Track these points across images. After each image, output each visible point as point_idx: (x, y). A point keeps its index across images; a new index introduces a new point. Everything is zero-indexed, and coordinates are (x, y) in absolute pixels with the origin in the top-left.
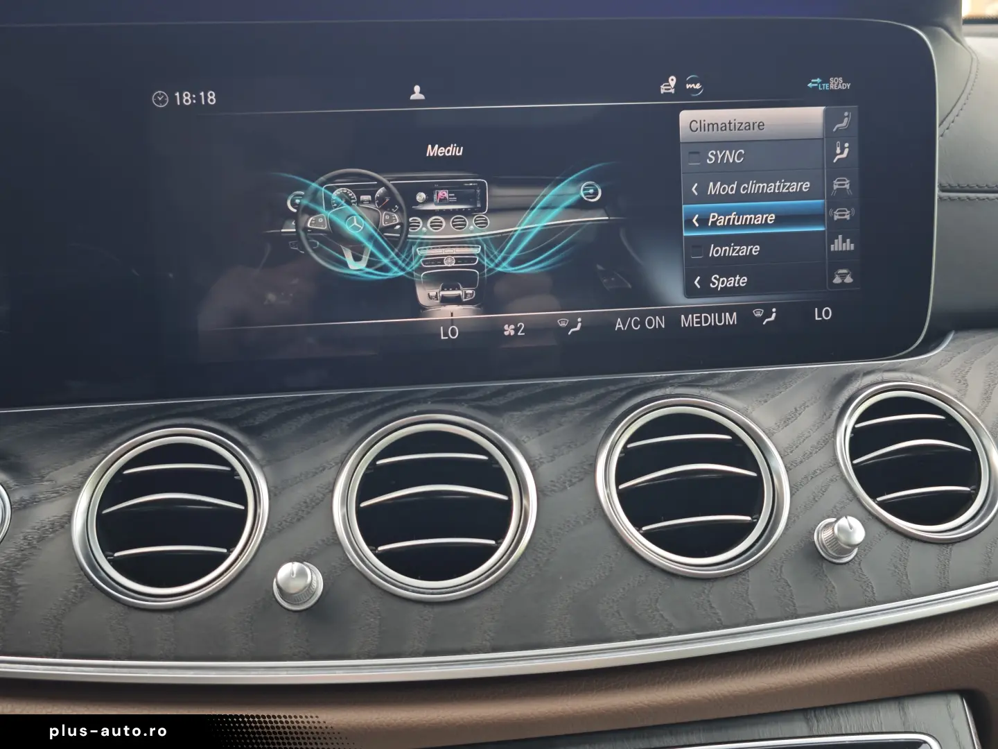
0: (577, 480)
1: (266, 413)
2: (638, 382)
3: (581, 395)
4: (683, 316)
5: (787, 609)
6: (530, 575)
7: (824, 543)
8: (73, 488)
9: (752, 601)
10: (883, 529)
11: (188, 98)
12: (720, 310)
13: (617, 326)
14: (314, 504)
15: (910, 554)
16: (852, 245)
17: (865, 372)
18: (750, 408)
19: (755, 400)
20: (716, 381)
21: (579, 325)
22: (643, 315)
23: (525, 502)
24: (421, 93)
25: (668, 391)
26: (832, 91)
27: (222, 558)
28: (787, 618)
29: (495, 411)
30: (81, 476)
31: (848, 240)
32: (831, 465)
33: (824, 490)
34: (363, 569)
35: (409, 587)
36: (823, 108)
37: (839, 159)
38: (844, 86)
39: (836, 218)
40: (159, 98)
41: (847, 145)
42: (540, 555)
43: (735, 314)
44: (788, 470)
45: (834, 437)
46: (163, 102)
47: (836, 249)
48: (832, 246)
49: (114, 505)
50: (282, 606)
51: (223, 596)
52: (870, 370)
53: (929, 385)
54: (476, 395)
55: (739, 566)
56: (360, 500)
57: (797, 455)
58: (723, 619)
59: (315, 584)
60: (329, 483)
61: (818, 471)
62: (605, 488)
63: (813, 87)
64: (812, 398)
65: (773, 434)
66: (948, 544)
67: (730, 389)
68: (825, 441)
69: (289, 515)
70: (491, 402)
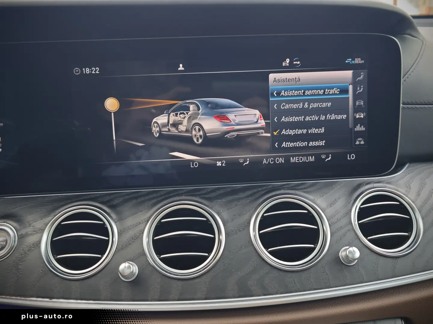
0: (242, 229)
1: (118, 199)
2: (270, 187)
3: (246, 192)
4: (291, 158)
5: (327, 284)
6: (221, 269)
7: (343, 256)
8: (42, 230)
9: (312, 281)
10: (369, 251)
11: (88, 71)
12: (307, 156)
13: (264, 162)
14: (135, 238)
15: (380, 262)
16: (364, 128)
17: (367, 183)
18: (316, 199)
19: (319, 195)
20: (303, 187)
21: (248, 161)
22: (275, 157)
23: (220, 237)
24: (182, 67)
25: (282, 191)
26: (356, 64)
27: (98, 259)
28: (326, 288)
29: (210, 199)
30: (45, 225)
31: (362, 126)
32: (348, 224)
33: (345, 235)
34: (154, 265)
35: (172, 273)
36: (352, 71)
37: (358, 92)
38: (361, 62)
39: (357, 117)
40: (77, 71)
41: (362, 86)
42: (225, 261)
43: (313, 157)
44: (330, 225)
45: (351, 212)
46: (78, 72)
47: (357, 130)
48: (355, 129)
49: (58, 237)
50: (122, 279)
51: (99, 275)
52: (369, 182)
53: (393, 189)
54: (204, 192)
55: (307, 266)
56: (154, 236)
57: (334, 220)
58: (299, 288)
59: (134, 271)
60: (142, 230)
61: (343, 227)
62: (254, 233)
63: (348, 62)
64: (343, 194)
65: (325, 210)
66: (396, 258)
67: (309, 190)
68: (346, 213)
69: (126, 242)
70: (209, 195)
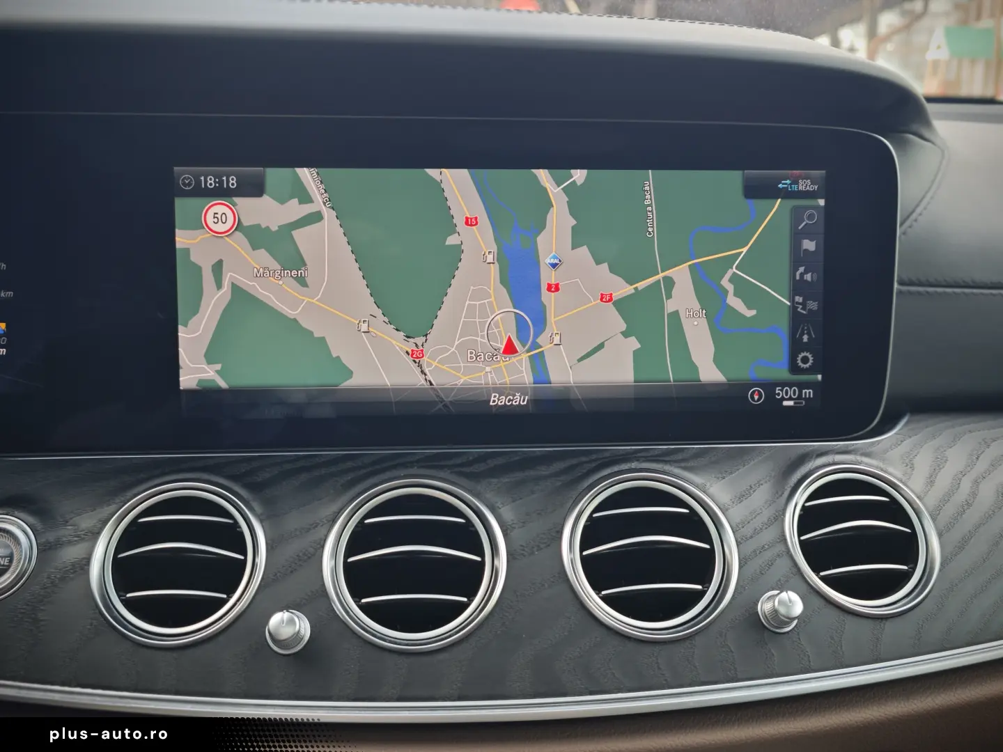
0: (544, 545)
1: (269, 471)
2: (607, 454)
3: (554, 465)
5: (728, 672)
6: (496, 632)
7: (766, 611)
8: (93, 533)
9: (697, 664)
10: (822, 602)
11: (212, 182)
14: (306, 558)
15: (846, 627)
17: (819, 452)
18: (708, 485)
19: (714, 476)
20: (680, 456)
23: (496, 562)
25: (634, 465)
26: (802, 192)
27: (222, 603)
28: (728, 681)
29: (475, 477)
30: (100, 522)
32: (778, 541)
33: (770, 564)
34: (345, 619)
35: (387, 638)
38: (813, 187)
40: (185, 181)
41: (813, 241)
42: (507, 614)
44: (738, 544)
45: (784, 514)
46: (189, 184)
49: (129, 551)
50: (271, 648)
51: (221, 638)
52: (823, 451)
53: (877, 468)
54: (459, 461)
55: (688, 631)
56: (347, 556)
57: (748, 531)
58: (669, 680)
59: (302, 632)
60: (321, 539)
61: (766, 546)
62: (570, 553)
63: (783, 188)
64: (767, 476)
65: (727, 510)
66: (882, 619)
67: (692, 464)
68: (774, 518)
69: (283, 567)
70: (471, 468)
